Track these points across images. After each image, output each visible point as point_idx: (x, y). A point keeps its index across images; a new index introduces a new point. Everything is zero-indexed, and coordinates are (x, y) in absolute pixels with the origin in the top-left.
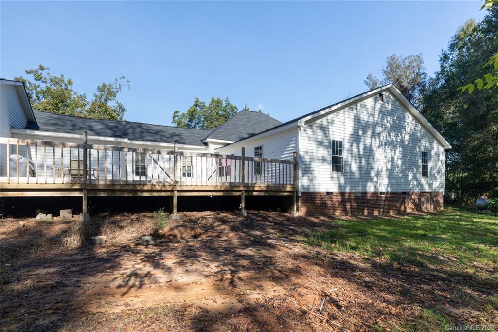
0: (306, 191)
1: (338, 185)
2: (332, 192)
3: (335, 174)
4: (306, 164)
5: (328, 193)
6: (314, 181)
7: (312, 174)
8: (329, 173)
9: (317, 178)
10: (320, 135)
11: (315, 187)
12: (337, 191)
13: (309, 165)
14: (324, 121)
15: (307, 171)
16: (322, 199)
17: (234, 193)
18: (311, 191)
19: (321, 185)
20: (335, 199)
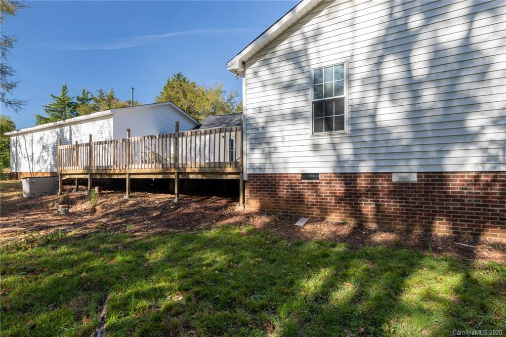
0: (258, 172)
1: (334, 158)
2: (318, 174)
3: (324, 139)
4: (257, 129)
5: (305, 176)
6: (274, 156)
7: (268, 143)
8: (308, 137)
9: (280, 150)
10: (286, 71)
11: (277, 166)
12: (330, 171)
13: (263, 128)
14: (296, 41)
15: (260, 139)
16: (291, 186)
17: (171, 175)
18: (268, 171)
19: (290, 160)
20: (324, 189)
